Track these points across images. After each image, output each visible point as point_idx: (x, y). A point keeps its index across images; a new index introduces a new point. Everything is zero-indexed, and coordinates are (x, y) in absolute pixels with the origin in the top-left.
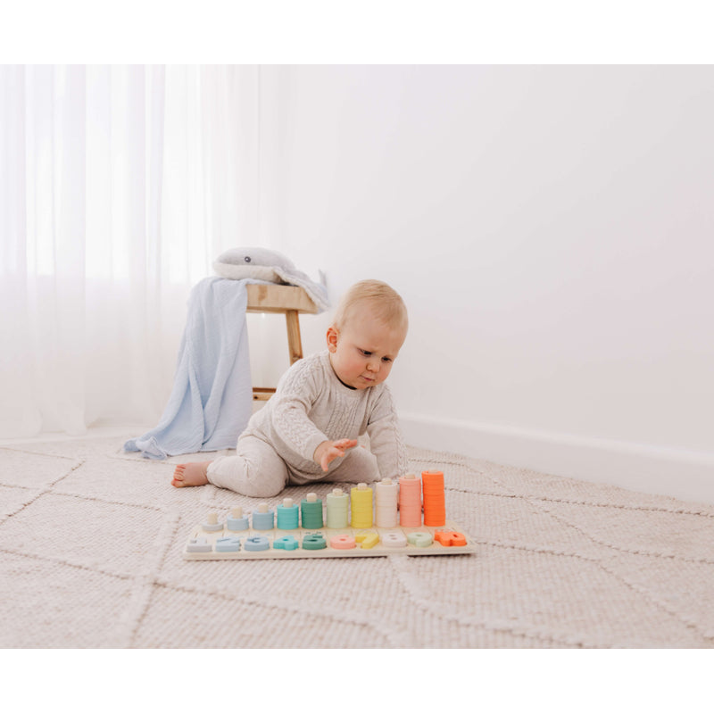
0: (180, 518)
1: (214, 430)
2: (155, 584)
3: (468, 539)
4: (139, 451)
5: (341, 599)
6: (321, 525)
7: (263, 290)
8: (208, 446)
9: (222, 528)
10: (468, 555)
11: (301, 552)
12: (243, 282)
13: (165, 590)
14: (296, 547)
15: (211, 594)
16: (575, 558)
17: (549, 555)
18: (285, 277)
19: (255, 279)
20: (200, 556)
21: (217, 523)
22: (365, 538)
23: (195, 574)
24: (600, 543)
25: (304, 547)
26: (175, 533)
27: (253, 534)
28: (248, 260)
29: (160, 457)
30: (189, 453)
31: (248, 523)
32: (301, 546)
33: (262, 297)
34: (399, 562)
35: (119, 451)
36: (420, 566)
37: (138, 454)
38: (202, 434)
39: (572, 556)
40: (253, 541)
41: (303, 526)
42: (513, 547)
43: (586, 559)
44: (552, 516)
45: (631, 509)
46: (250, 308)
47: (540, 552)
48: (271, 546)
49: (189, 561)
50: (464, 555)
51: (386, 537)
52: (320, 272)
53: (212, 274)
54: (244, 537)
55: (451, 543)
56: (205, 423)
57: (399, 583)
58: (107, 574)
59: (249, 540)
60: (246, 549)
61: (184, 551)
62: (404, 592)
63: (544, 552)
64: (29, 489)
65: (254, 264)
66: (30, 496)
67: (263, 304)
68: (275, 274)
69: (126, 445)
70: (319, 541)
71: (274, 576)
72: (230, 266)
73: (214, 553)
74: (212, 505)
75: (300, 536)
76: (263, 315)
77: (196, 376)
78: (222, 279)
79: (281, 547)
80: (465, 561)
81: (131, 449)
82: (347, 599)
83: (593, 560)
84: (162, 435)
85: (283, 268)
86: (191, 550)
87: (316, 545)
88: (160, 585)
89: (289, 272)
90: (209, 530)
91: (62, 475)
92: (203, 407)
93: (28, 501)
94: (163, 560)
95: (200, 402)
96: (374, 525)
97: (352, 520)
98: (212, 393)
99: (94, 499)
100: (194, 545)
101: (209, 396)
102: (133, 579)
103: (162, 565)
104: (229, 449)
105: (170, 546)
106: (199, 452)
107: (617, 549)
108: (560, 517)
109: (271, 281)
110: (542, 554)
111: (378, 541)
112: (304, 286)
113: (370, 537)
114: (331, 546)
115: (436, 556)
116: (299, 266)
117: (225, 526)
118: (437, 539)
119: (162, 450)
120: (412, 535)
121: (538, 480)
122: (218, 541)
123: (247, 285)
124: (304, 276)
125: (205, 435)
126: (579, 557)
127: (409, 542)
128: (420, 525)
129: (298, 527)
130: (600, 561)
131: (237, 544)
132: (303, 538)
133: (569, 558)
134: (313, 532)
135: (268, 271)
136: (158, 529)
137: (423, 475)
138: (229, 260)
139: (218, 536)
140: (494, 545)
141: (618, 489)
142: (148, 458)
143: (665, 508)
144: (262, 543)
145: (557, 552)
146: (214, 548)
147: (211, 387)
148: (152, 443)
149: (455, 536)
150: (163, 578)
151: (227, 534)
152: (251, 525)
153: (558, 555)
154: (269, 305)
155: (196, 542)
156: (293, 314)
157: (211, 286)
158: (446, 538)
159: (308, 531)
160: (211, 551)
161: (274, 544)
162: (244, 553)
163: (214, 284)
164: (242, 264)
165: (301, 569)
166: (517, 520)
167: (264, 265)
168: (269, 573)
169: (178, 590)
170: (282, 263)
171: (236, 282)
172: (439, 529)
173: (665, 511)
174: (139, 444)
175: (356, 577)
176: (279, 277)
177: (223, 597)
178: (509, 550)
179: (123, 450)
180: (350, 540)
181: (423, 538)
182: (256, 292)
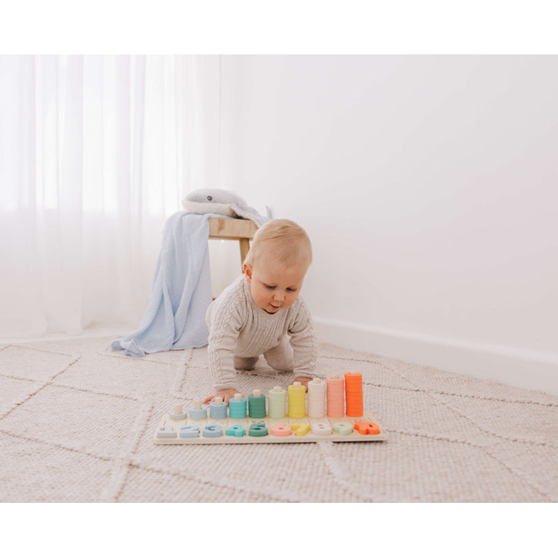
0: (153, 408)
1: (183, 332)
2: (130, 465)
3: (381, 428)
4: (123, 349)
5: (279, 480)
6: (264, 415)
7: (221, 223)
8: (177, 346)
9: (186, 417)
10: (381, 442)
11: (247, 439)
12: (206, 216)
13: (139, 470)
14: (243, 434)
15: (175, 475)
16: (465, 444)
17: (446, 442)
18: (239, 213)
19: (215, 213)
20: (167, 442)
21: (182, 413)
22: (298, 427)
23: (163, 457)
24: (486, 432)
25: (251, 434)
26: (148, 420)
27: (210, 423)
28: (210, 199)
29: (139, 355)
30: (162, 352)
31: (206, 413)
32: (247, 433)
33: (221, 228)
34: (326, 447)
35: (107, 349)
36: (342, 451)
37: (122, 352)
38: (173, 336)
39: (464, 443)
40: (209, 429)
41: (250, 416)
42: (417, 435)
43: (475, 446)
44: (448, 408)
45: (511, 402)
46: (211, 237)
47: (438, 439)
48: (224, 433)
49: (158, 445)
50: (377, 442)
51: (315, 427)
52: (267, 207)
53: (182, 209)
54: (203, 425)
55: (367, 432)
56: (175, 327)
57: (325, 465)
58: (93, 456)
59: (206, 428)
60: (203, 436)
61: (155, 438)
62: (329, 474)
63: (441, 439)
64: (35, 381)
65: (215, 202)
66: (35, 388)
67: (222, 233)
68: (231, 210)
69: (113, 345)
70: (263, 430)
71: (226, 459)
72: (196, 203)
73: (178, 438)
74: (179, 396)
75: (247, 425)
76: (223, 241)
77: (169, 290)
78: (190, 213)
79: (232, 434)
80: (378, 446)
81: (117, 348)
82: (284, 480)
83: (480, 447)
84: (141, 337)
85: (237, 205)
86: (160, 436)
87: (259, 432)
88: (134, 466)
89: (242, 208)
90: (175, 419)
91: (61, 370)
92: (174, 315)
93: (34, 392)
94: (138, 444)
95: (171, 310)
96: (307, 415)
97: (289, 411)
98: (181, 304)
99: (86, 391)
100: (162, 432)
101: (178, 306)
102: (113, 460)
103: (137, 449)
104: (194, 348)
105: (144, 432)
106: (170, 350)
107: (500, 437)
108: (454, 409)
109: (228, 216)
110: (440, 441)
111: (309, 430)
112: (254, 220)
113: (303, 426)
114: (272, 433)
115: (355, 442)
116: (250, 204)
117: (188, 415)
118: (356, 428)
119: (141, 349)
120: (337, 425)
121: (437, 376)
122: (182, 429)
123: (209, 219)
124: (254, 212)
125: (175, 336)
126: (469, 444)
127: (333, 431)
128: (343, 416)
129: (246, 416)
130: (486, 447)
131: (197, 432)
132: (249, 426)
133: (461, 444)
134: (258, 421)
135: (225, 207)
136: (135, 417)
137: (346, 376)
138: (195, 199)
139: (182, 424)
140: (402, 433)
141: (500, 384)
142: (130, 355)
143: (537, 402)
144: (217, 430)
145: (452, 440)
146: (178, 435)
147: (180, 298)
148: (133, 344)
149: (371, 426)
150: (137, 460)
151: (190, 423)
152: (208, 414)
153: (453, 442)
154: (227, 235)
155: (164, 429)
156: (245, 242)
157: (181, 219)
158: (363, 428)
159: (254, 420)
160: (176, 437)
161: (227, 431)
162: (202, 439)
163: (183, 218)
164: (206, 202)
165: (247, 453)
166: (420, 411)
167: (222, 203)
168: (222, 456)
169: (148, 470)
170: (237, 201)
171: (200, 216)
172: (358, 419)
173: (538, 404)
174: (123, 344)
175: (291, 460)
176: (234, 212)
177: (185, 477)
178: (413, 437)
179: (111, 348)
180: (287, 429)
181: (345, 426)
182: (216, 224)
